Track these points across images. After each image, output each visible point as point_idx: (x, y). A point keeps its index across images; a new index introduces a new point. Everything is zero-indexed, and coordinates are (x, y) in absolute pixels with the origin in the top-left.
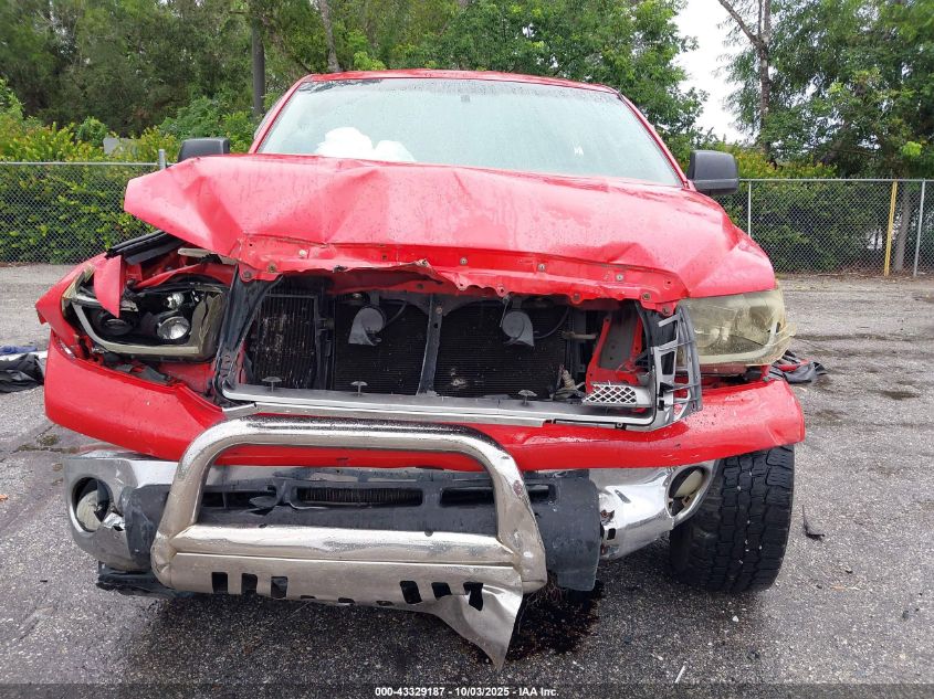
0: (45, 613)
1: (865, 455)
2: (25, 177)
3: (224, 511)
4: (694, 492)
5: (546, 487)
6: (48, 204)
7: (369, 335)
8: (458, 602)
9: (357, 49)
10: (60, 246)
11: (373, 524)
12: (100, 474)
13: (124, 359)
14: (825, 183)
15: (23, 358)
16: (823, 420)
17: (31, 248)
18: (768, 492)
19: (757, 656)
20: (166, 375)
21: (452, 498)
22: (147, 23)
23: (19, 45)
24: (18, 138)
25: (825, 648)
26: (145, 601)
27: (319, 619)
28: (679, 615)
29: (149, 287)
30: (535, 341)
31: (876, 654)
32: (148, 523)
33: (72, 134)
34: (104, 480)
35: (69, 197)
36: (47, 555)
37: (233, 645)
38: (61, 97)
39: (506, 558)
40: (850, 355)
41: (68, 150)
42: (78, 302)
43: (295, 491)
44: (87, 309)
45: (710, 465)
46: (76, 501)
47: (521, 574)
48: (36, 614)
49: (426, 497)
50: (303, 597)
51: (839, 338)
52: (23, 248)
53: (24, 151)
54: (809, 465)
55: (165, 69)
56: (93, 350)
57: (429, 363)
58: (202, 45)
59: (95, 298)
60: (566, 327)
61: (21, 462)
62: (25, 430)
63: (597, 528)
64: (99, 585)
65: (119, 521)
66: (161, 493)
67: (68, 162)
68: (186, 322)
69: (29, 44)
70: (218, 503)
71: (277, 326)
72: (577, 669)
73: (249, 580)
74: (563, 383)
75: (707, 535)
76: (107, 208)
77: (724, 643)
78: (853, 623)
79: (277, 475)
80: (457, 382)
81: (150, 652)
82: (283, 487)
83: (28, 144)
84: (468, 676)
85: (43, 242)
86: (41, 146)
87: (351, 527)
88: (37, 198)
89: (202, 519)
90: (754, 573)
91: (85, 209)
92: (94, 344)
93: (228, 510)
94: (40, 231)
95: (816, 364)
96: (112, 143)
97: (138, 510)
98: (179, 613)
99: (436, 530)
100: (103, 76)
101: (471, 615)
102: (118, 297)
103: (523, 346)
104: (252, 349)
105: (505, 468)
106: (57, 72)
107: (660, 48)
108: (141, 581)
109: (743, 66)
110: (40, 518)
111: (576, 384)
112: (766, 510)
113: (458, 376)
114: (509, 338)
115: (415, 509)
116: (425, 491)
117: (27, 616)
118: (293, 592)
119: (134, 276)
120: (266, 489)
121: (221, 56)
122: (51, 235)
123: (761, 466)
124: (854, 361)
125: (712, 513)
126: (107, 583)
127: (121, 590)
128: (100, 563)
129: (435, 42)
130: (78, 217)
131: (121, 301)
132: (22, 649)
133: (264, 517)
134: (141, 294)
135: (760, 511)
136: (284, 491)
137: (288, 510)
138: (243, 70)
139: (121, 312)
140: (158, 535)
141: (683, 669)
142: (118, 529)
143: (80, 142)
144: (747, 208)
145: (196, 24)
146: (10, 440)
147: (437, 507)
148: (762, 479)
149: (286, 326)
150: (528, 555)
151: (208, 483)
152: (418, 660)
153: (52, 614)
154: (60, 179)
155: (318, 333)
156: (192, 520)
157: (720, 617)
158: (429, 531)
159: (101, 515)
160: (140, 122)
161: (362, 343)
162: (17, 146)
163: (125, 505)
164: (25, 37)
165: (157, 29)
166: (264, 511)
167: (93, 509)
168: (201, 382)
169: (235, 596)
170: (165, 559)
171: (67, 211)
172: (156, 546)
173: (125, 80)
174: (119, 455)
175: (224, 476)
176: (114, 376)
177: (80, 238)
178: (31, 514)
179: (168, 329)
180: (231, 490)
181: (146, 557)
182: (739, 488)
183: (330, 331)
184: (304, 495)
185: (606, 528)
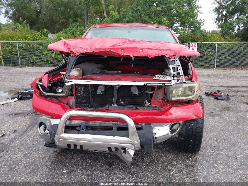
0: (34, 152)
1: (234, 119)
2: (30, 45)
3: (70, 130)
4: (177, 129)
5: (141, 127)
6: (35, 52)
7: (101, 92)
8: (121, 152)
9: (111, 10)
10: (38, 62)
11: (102, 134)
12: (44, 121)
13: (49, 96)
14: (238, 43)
15: (29, 92)
16: (225, 110)
17: (31, 63)
18: (196, 129)
19: (193, 168)
20: (58, 100)
21: (119, 129)
22: (59, 3)
23: (28, 10)
24: (28, 35)
25: (210, 166)
26: (55, 150)
27: (93, 155)
28: (177, 157)
29: (54, 81)
30: (139, 93)
31: (223, 168)
32: (54, 132)
33: (41, 34)
34: (45, 123)
35: (40, 50)
36: (34, 139)
37: (73, 160)
38: (38, 22)
39: (131, 143)
40: (238, 92)
41: (40, 38)
42: (39, 84)
43: (85, 126)
44: (41, 86)
45: (181, 122)
46: (40, 127)
47: (134, 146)
48: (32, 152)
49: (113, 128)
50: (87, 150)
51: (236, 87)
52: (29, 63)
53: (29, 38)
54: (218, 122)
55: (64, 15)
56: (42, 94)
57: (115, 98)
58: (73, 8)
59: (42, 83)
60: (146, 90)
61: (29, 117)
62: (30, 109)
63: (152, 137)
64: (45, 146)
65: (48, 132)
66: (56, 126)
67: (40, 41)
68: (62, 88)
69: (30, 10)
70: (69, 129)
71: (82, 90)
72: (150, 169)
73: (75, 146)
74: (146, 103)
75: (183, 139)
76: (49, 52)
77: (186, 164)
78: (219, 161)
79: (82, 123)
80: (122, 102)
81: (56, 161)
82: (83, 125)
83: (30, 36)
84: (124, 169)
85: (34, 61)
86: (33, 37)
87: (97, 135)
88: (33, 50)
89: (65, 132)
90: (194, 148)
91: (44, 53)
92: (43, 93)
93: (71, 130)
94: (33, 58)
95: (227, 95)
96: (50, 36)
97: (52, 130)
98: (62, 152)
99: (115, 136)
100: (48, 17)
101: (124, 155)
102: (47, 83)
103: (136, 95)
104: (76, 94)
105: (131, 123)
106: (37, 16)
107: (192, 8)
108: (53, 145)
109: (217, 10)
110: (33, 130)
111: (149, 103)
112: (196, 133)
113: (122, 101)
114: (133, 93)
115: (111, 131)
116: (113, 127)
117: (30, 152)
118: (85, 149)
119: (51, 78)
120: (79, 126)
121: (78, 11)
122: (36, 59)
123: (195, 123)
124: (239, 93)
125: (183, 134)
126: (46, 145)
127: (49, 147)
128: (45, 141)
129: (131, 8)
130: (42, 55)
131: (48, 84)
132: (29, 159)
133: (79, 132)
134: (52, 82)
135: (195, 133)
136: (83, 127)
137: (83, 130)
138: (83, 15)
139: (48, 86)
140: (56, 135)
141: (175, 170)
142: (48, 134)
143: (43, 36)
144: (215, 50)
145: (71, 3)
146: (26, 111)
147: (116, 131)
148: (195, 126)
149: (84, 90)
150: (136, 142)
151: (66, 124)
152: (114, 165)
153: (35, 152)
154: (38, 45)
155: (90, 91)
156: (63, 132)
157: (187, 158)
158: (114, 136)
159: (45, 130)
160: (57, 29)
161: (100, 94)
162: (27, 37)
163: (49, 128)
164: (29, 8)
165: (62, 4)
166: (79, 131)
167: (43, 129)
168: (66, 102)
169: (73, 149)
170: (57, 140)
171: (40, 53)
172: (56, 138)
173: (54, 18)
174: (48, 117)
175: (70, 123)
176: (46, 100)
177: (43, 60)
178: (31, 129)
179: (58, 90)
180: (71, 126)
181: (54, 140)
182: (190, 128)
183: (93, 91)
184: (87, 127)
185: (154, 136)
